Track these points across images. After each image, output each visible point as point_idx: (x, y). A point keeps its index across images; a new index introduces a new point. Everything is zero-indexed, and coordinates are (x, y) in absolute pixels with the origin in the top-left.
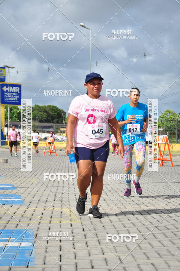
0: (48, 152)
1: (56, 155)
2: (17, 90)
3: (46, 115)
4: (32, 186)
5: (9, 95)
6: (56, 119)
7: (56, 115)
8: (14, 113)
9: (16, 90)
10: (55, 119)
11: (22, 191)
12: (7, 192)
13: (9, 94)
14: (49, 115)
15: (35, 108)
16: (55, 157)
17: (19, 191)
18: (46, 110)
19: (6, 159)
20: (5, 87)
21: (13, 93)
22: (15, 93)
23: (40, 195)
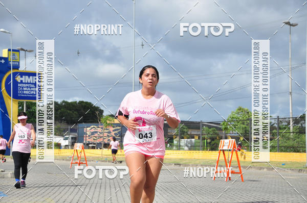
0: (77, 163)
5: (25, 87)
21: (30, 85)
22: (33, 84)
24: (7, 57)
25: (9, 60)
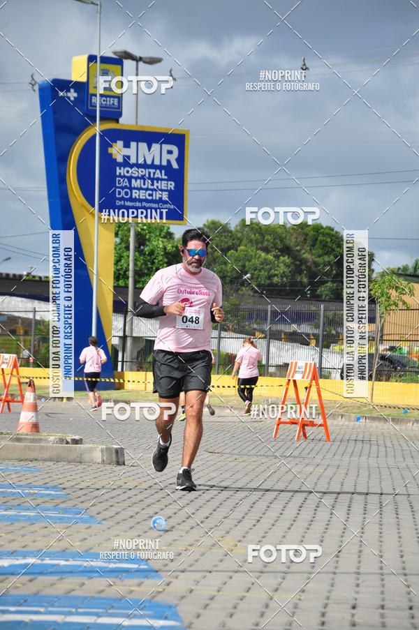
0: (294, 422)
1: (325, 437)
2: (169, 157)
3: (287, 266)
4: (222, 566)
5: (136, 178)
6: (329, 284)
7: (329, 263)
8: (152, 253)
9: (166, 157)
10: (323, 283)
11: (181, 584)
12: (120, 588)
13: (134, 172)
14: (299, 265)
15: (239, 235)
16: (322, 443)
17: (168, 584)
18: (287, 242)
19: (115, 446)
20: (120, 143)
21: (152, 171)
22: (160, 167)
23: (259, 607)
24: (84, 79)
25: (91, 91)
